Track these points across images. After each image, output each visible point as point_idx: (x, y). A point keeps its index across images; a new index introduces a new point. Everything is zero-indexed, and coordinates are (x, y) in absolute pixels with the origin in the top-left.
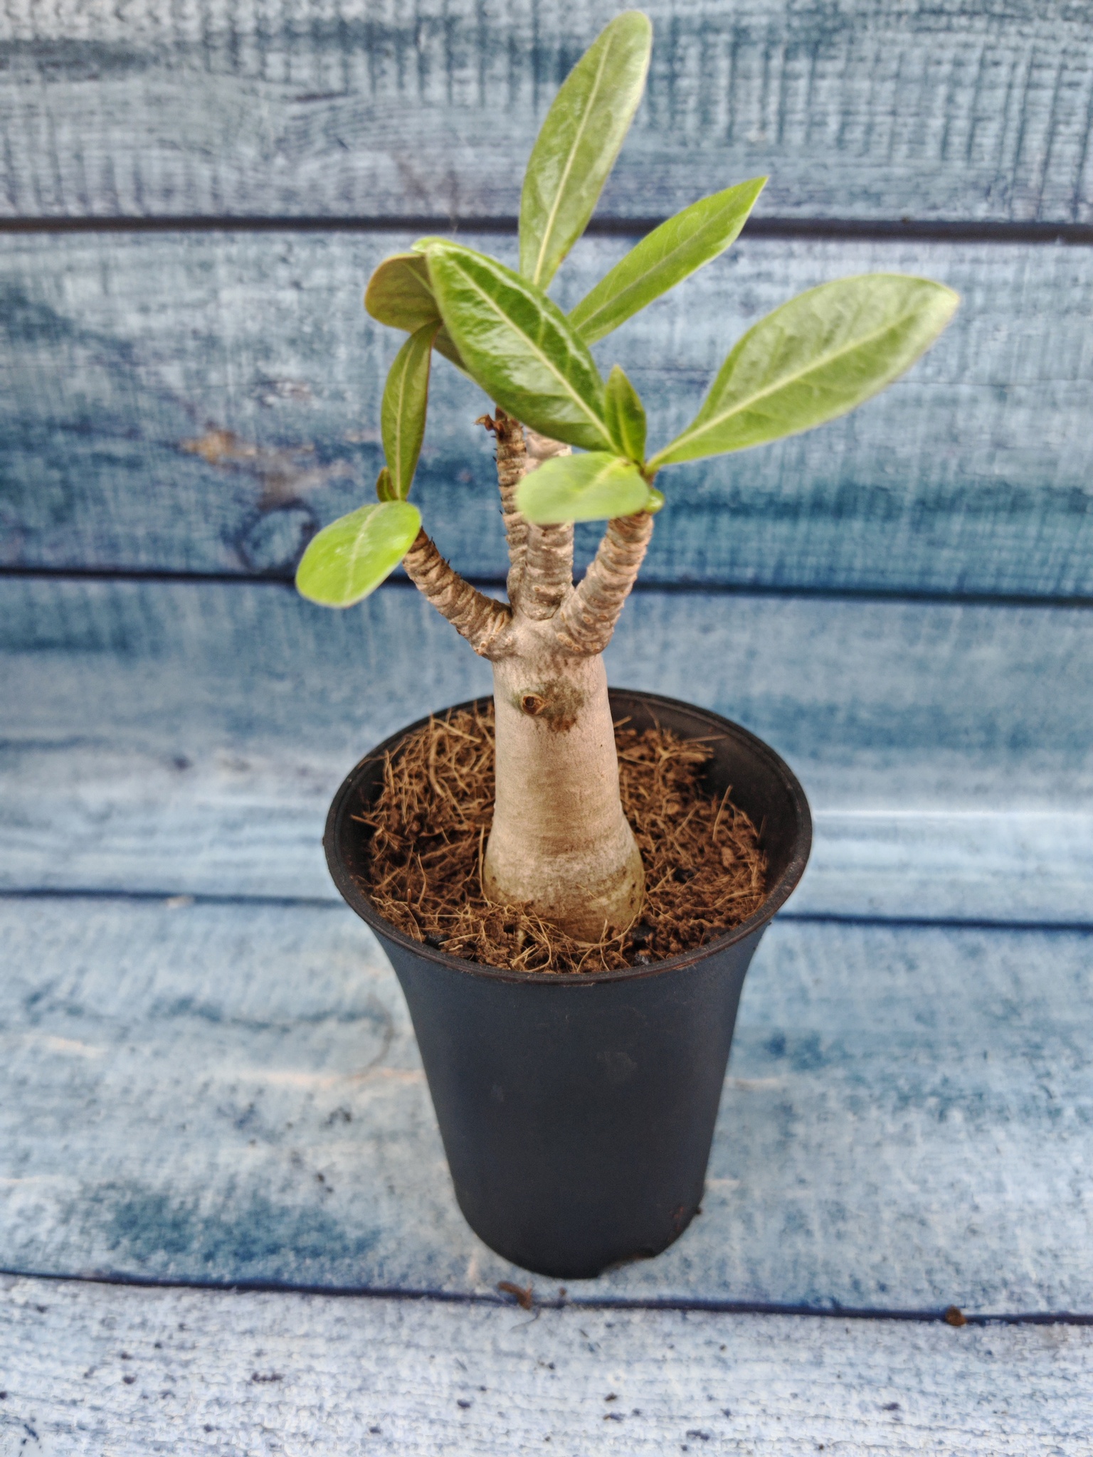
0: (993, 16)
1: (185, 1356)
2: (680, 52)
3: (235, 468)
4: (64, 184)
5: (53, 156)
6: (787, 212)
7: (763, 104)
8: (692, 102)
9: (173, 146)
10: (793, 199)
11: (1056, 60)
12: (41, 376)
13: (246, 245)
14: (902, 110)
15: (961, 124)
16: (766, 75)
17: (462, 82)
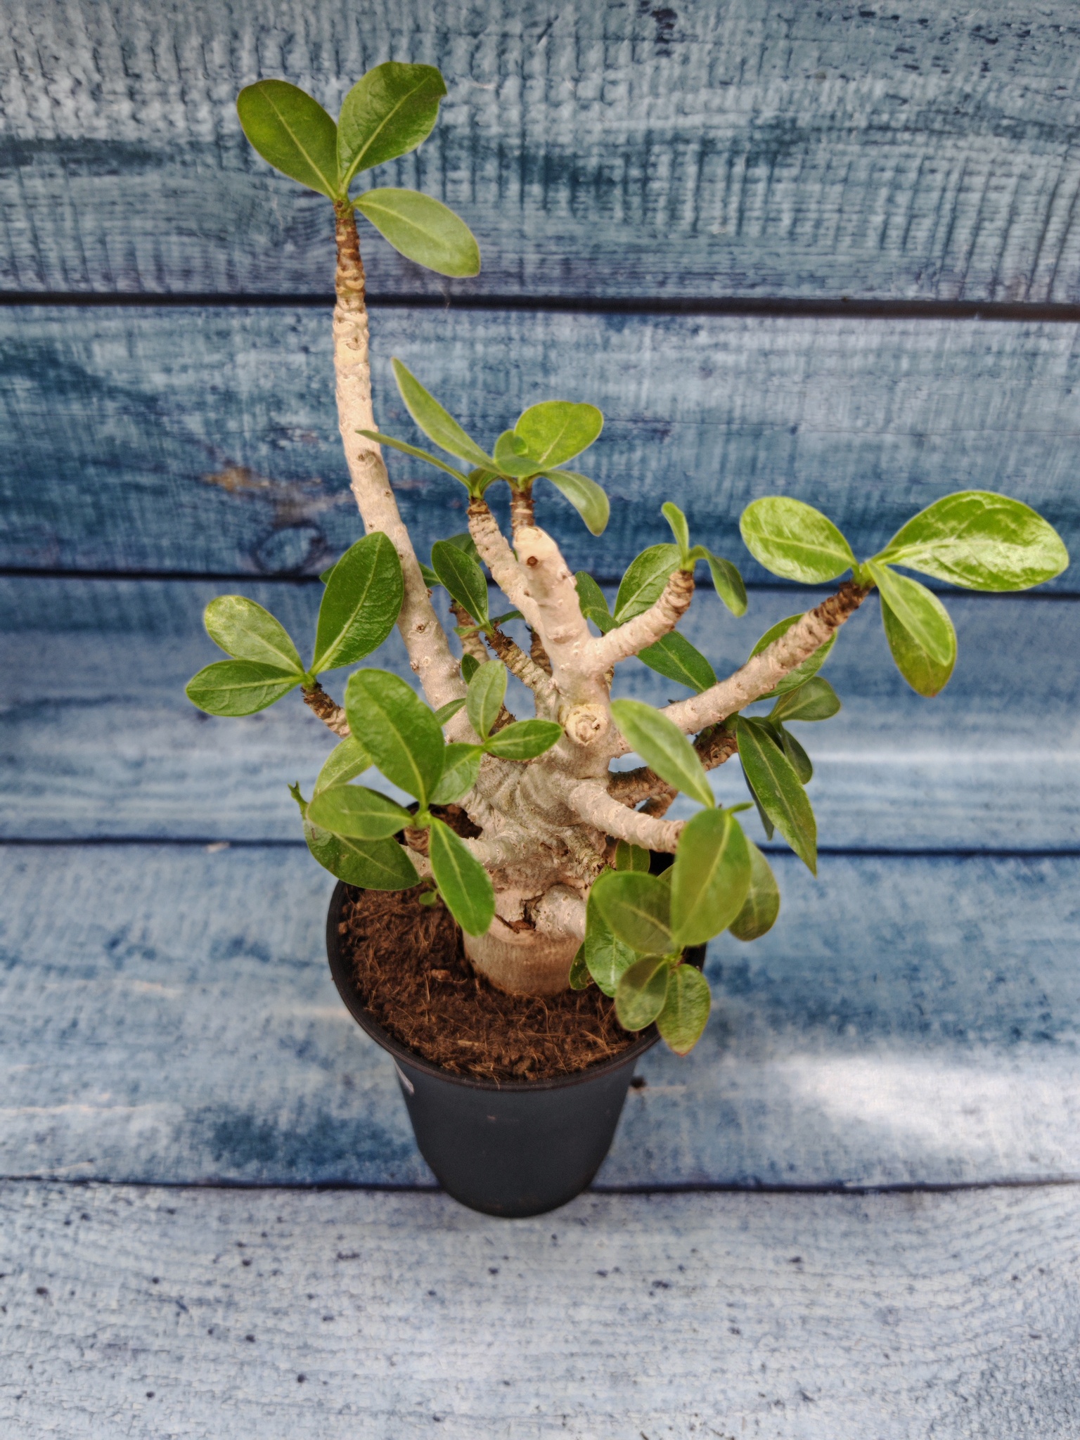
0: (932, 132)
1: (286, 1242)
2: (653, 159)
3: (252, 496)
4: (89, 265)
5: (78, 239)
6: (743, 293)
7: (725, 204)
8: (662, 202)
9: (191, 233)
10: (748, 282)
11: (985, 169)
12: (73, 422)
13: (259, 318)
14: (846, 208)
15: (899, 220)
16: (729, 179)
17: (454, 182)
